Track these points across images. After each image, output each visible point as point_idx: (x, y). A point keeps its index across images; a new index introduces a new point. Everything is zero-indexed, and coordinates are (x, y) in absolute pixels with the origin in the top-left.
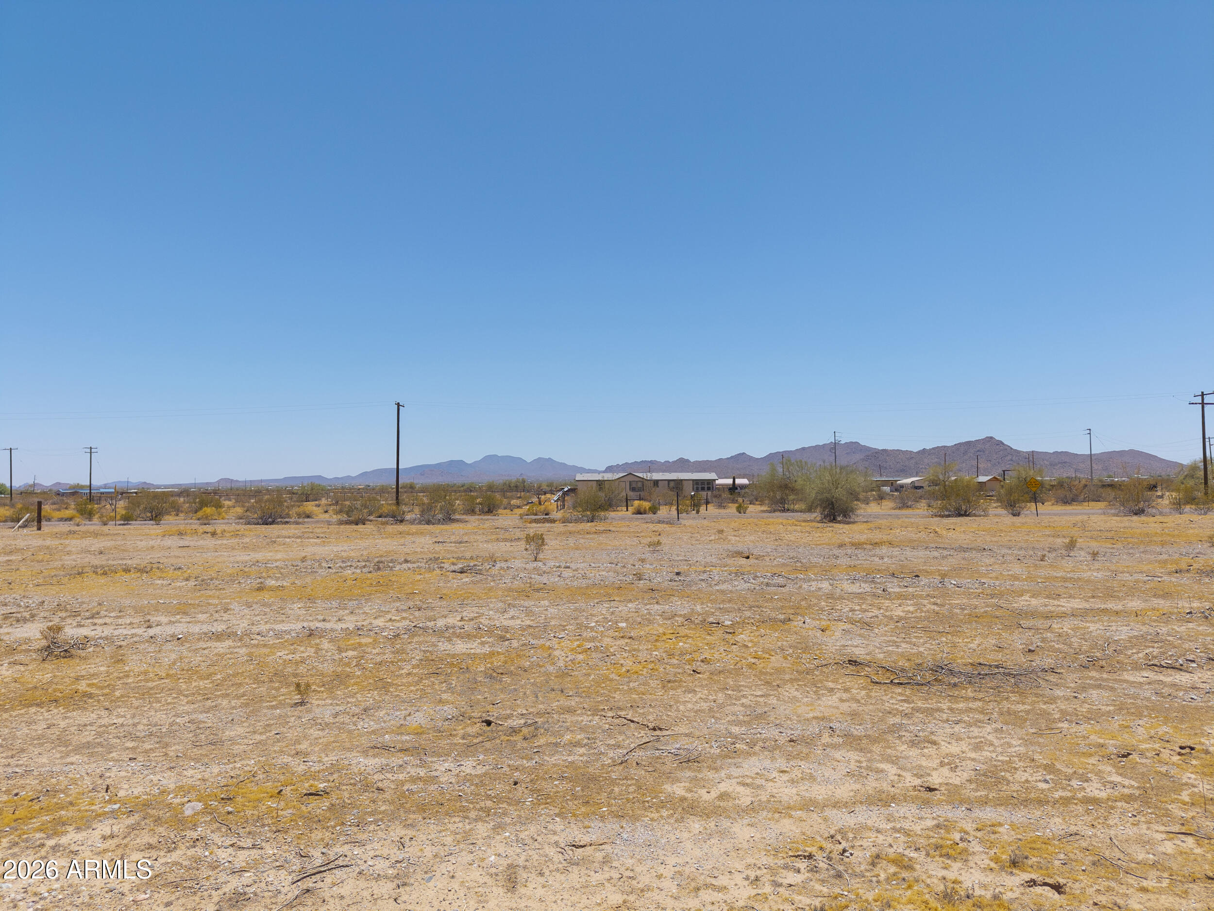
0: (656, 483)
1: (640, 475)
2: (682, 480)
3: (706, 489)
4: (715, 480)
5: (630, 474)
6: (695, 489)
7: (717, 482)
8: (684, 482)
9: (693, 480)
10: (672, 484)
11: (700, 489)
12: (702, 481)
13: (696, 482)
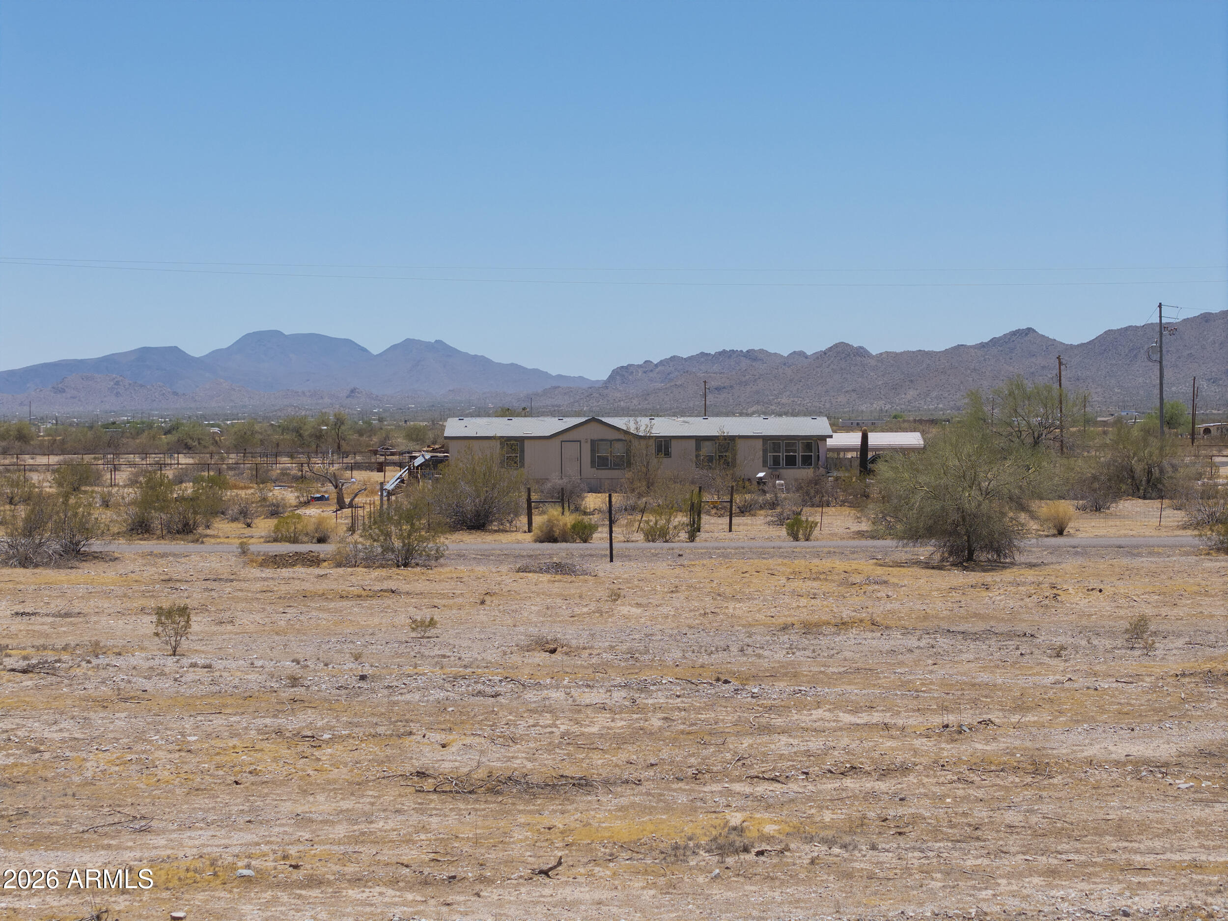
0: (664, 445)
1: (619, 422)
2: (733, 438)
3: (799, 460)
4: (823, 438)
5: (593, 420)
6: (770, 462)
7: (829, 442)
8: (738, 441)
9: (765, 439)
10: (707, 449)
11: (783, 462)
12: (790, 441)
13: (772, 443)
